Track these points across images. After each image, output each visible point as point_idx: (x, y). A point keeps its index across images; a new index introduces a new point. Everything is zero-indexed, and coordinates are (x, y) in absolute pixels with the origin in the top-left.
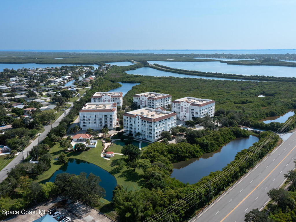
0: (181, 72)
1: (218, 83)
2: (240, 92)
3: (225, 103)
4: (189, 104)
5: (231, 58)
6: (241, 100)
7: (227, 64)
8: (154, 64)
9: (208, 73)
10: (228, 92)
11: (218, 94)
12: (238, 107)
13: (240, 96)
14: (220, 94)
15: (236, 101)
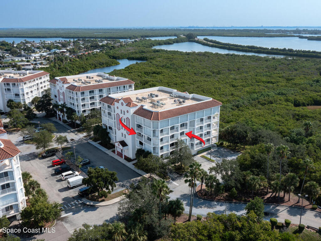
0: (231, 47)
1: (279, 63)
2: (314, 79)
3: (272, 103)
4: (132, 110)
5: (316, 34)
6: (311, 97)
7: (308, 40)
8: (204, 39)
9: (272, 49)
10: (290, 78)
11: (268, 82)
12: (298, 115)
13: (313, 88)
14: (272, 83)
15: (301, 99)
